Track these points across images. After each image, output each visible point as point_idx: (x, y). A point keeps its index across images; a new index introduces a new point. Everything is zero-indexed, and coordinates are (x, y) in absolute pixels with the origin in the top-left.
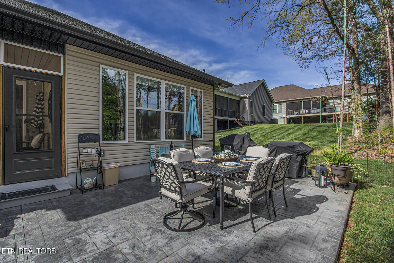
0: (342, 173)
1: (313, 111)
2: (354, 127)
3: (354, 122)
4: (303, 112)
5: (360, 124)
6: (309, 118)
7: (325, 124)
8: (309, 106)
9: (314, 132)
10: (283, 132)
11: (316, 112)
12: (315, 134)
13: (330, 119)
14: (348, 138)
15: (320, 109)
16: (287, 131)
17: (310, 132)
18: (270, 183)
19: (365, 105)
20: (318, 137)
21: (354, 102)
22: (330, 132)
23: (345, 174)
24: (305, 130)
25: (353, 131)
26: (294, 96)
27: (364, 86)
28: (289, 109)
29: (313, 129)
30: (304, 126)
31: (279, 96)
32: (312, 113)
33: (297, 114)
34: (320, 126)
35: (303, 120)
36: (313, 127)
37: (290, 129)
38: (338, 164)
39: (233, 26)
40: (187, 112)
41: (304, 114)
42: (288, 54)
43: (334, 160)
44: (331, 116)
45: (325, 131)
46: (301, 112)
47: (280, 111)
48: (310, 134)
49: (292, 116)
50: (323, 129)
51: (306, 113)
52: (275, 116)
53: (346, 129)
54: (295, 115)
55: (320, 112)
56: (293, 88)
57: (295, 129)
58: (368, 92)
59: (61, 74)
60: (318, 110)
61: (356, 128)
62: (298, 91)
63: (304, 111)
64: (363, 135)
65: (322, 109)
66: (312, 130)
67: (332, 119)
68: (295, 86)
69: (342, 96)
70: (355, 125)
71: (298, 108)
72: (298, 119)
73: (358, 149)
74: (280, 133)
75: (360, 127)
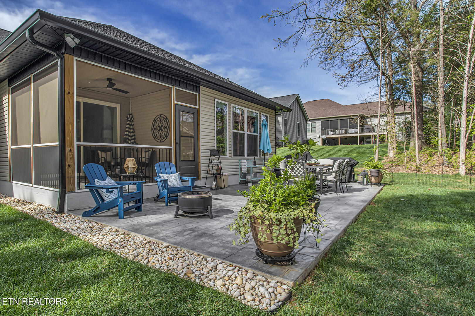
0: (376, 174)
1: (350, 131)
2: (389, 148)
3: (389, 144)
4: (339, 131)
5: (394, 146)
6: (346, 139)
7: (363, 145)
8: (346, 126)
9: (354, 153)
10: (324, 154)
11: (353, 132)
12: (355, 155)
13: (368, 140)
14: (384, 158)
15: (358, 128)
16: (328, 152)
17: (350, 154)
18: (341, 175)
19: (402, 125)
20: (358, 157)
21: (389, 125)
22: (368, 153)
23: (378, 174)
24: (345, 151)
25: (388, 152)
26: (330, 113)
27: (401, 106)
28: (323, 128)
29: (353, 150)
30: (344, 148)
31: (313, 112)
32: (349, 134)
33: (333, 134)
34: (359, 148)
35: (339, 141)
36: (352, 149)
37: (330, 150)
38: (374, 169)
39: (280, 46)
40: (260, 134)
41: (340, 134)
42: (327, 69)
43: (372, 166)
44: (369, 137)
45: (364, 153)
46: (337, 132)
47: (314, 131)
48: (350, 155)
49: (328, 136)
50: (362, 150)
51: (343, 133)
52: (310, 136)
53: (383, 151)
54: (331, 135)
55: (358, 132)
56: (327, 103)
57: (335, 150)
58: (406, 112)
59: (198, 107)
60: (356, 130)
61: (391, 149)
62: (334, 107)
63: (341, 131)
64: (396, 155)
65: (360, 128)
66: (351, 151)
67: (370, 140)
68: (331, 100)
69: (379, 114)
70: (390, 147)
71: (334, 128)
72: (334, 139)
73: (391, 166)
74: (321, 154)
75: (394, 148)
